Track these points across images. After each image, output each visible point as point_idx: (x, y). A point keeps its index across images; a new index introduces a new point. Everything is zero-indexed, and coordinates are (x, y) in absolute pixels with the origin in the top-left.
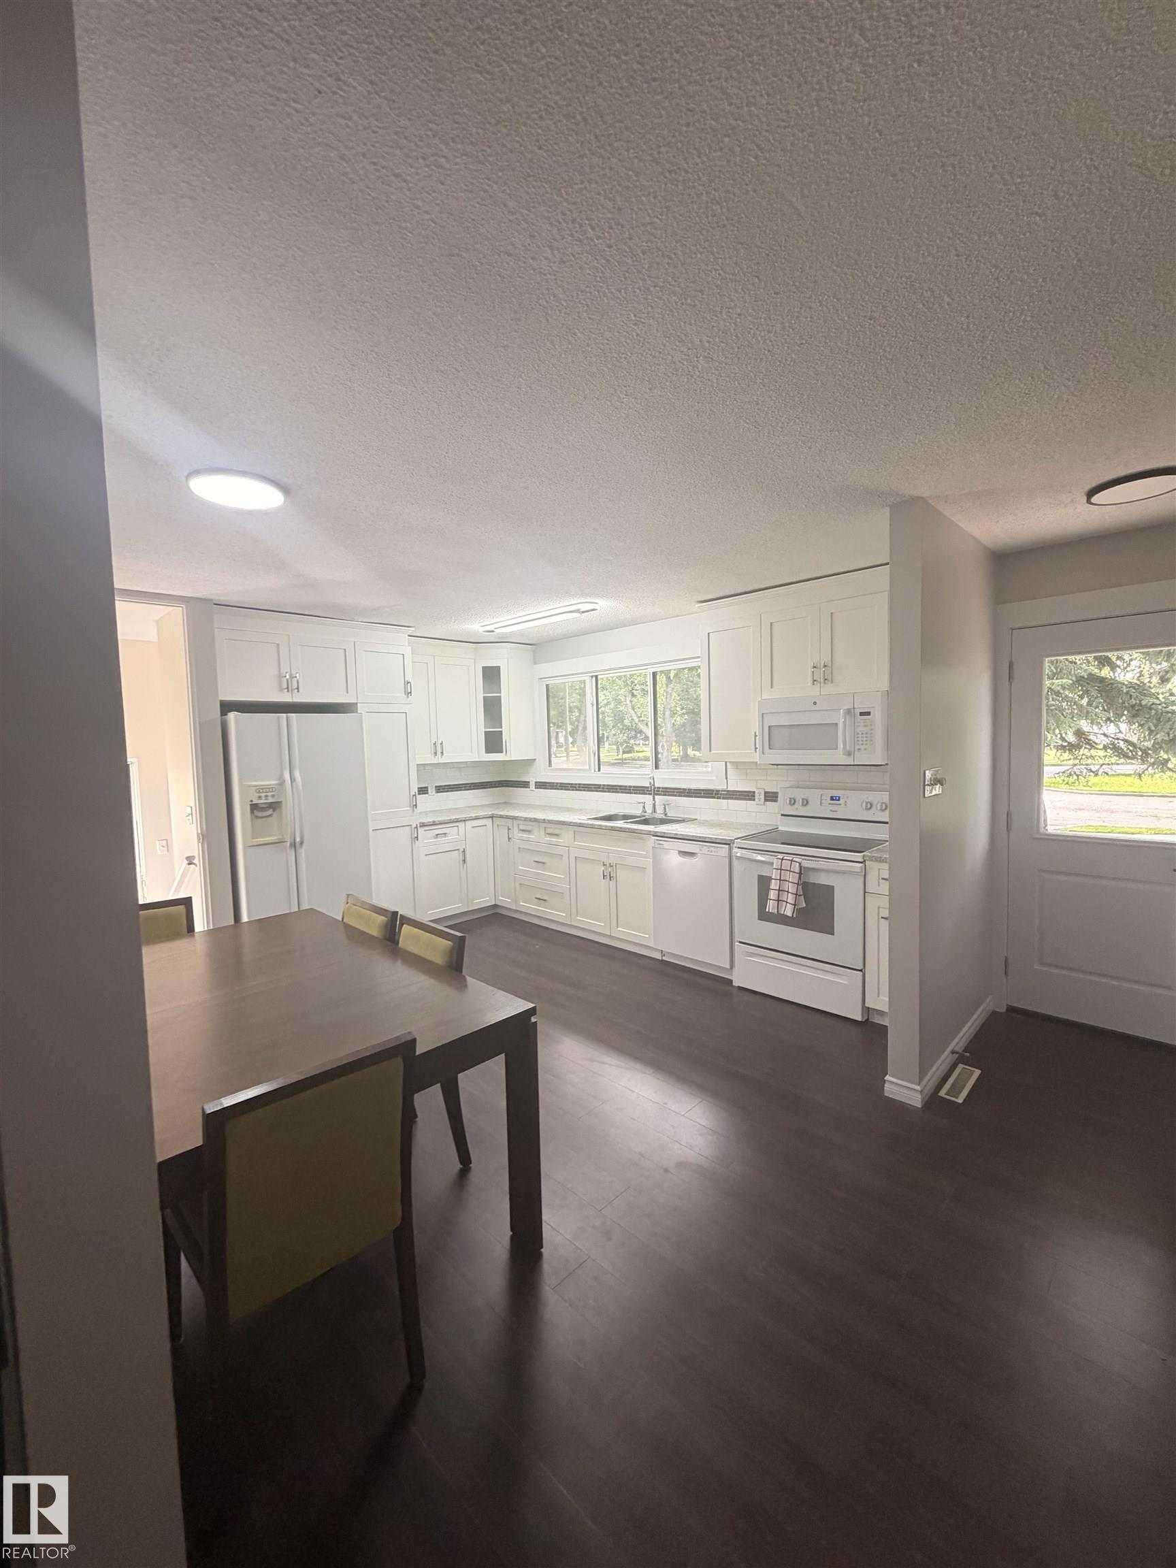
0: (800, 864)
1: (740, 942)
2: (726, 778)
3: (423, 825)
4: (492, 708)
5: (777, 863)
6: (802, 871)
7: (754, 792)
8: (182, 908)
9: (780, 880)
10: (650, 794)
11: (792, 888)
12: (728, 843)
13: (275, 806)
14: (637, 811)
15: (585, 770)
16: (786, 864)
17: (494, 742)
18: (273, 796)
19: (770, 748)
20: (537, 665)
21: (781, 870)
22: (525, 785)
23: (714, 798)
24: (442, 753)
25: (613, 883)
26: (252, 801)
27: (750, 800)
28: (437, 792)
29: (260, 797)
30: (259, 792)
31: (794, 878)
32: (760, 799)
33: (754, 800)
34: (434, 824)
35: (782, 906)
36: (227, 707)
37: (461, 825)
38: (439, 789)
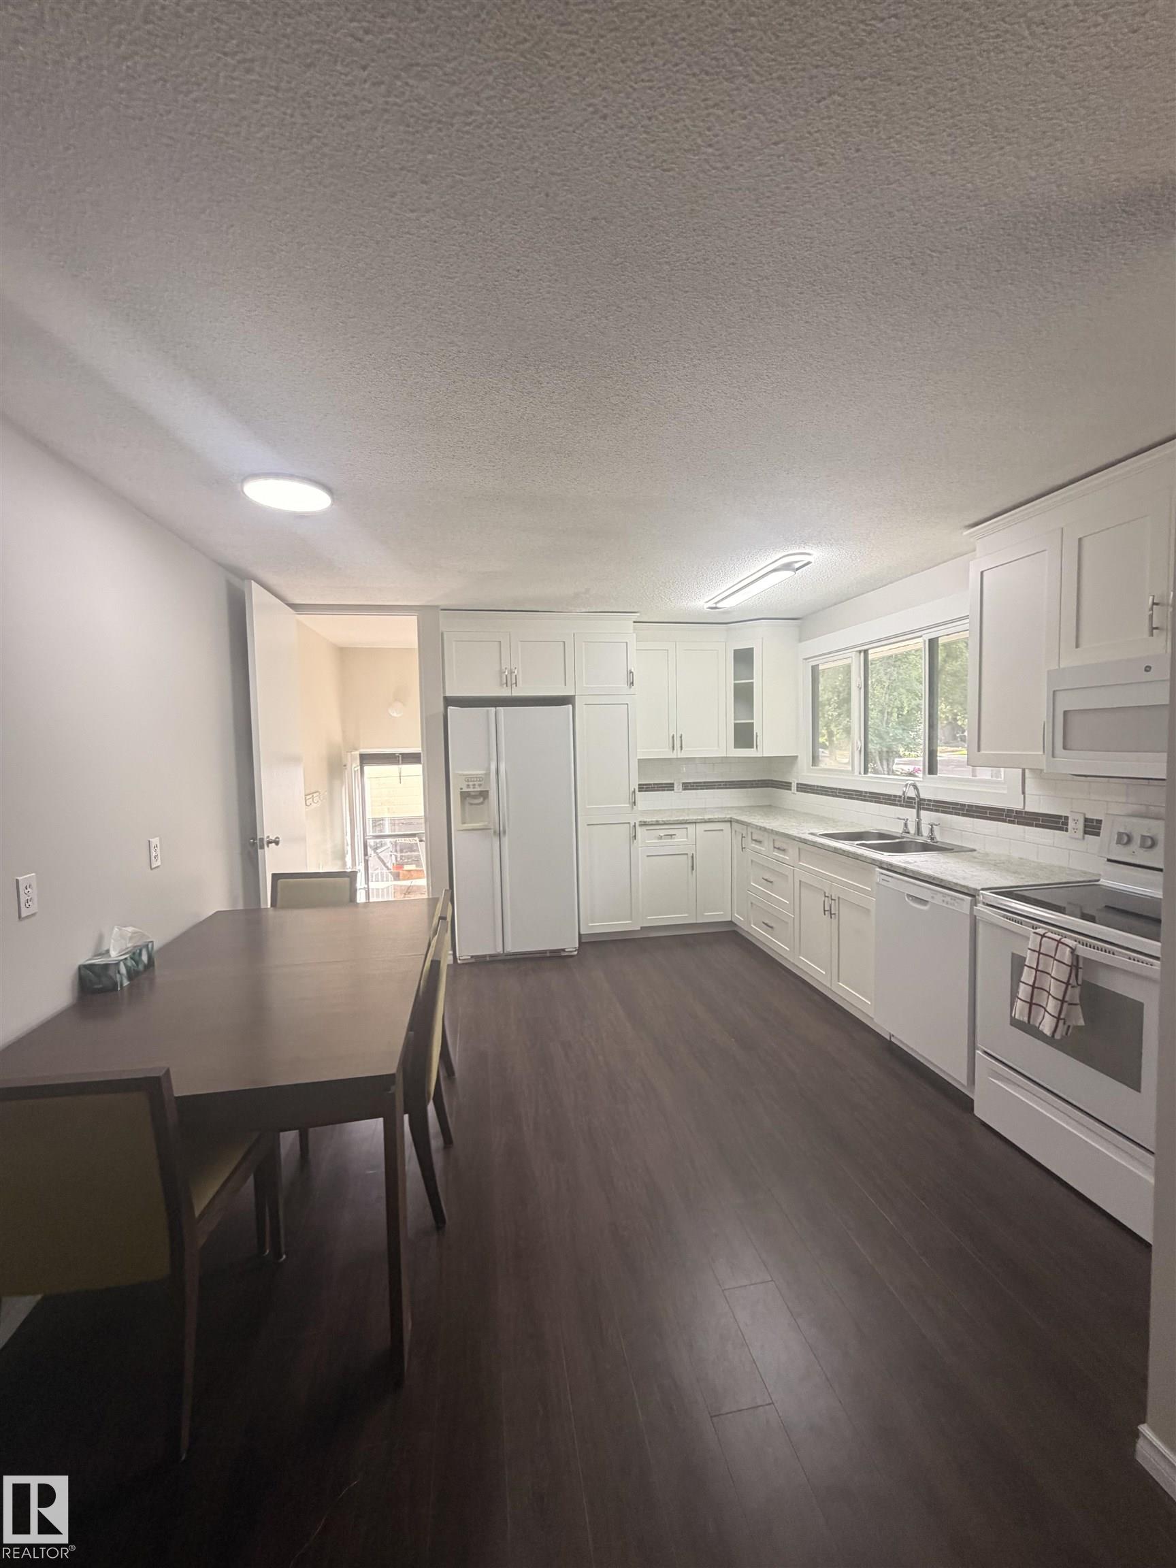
0: (1073, 950)
1: (986, 1053)
2: (1024, 793)
3: (643, 824)
4: (744, 695)
5: (1033, 942)
6: (1076, 964)
7: (1067, 818)
8: (347, 880)
9: (1037, 970)
10: (913, 808)
11: (1055, 988)
12: (972, 894)
13: (484, 794)
14: (897, 829)
15: (848, 771)
16: (1048, 946)
17: (744, 735)
18: (480, 785)
19: (1065, 748)
20: (803, 643)
21: (1039, 953)
22: (787, 786)
23: (1004, 821)
24: (681, 747)
25: (835, 921)
26: (461, 789)
27: (1060, 829)
28: (684, 790)
29: (468, 786)
30: (468, 781)
31: (1058, 971)
32: (1075, 831)
33: (1067, 830)
34: (658, 823)
35: (1037, 1014)
36: (449, 702)
37: (691, 828)
38: (687, 786)
